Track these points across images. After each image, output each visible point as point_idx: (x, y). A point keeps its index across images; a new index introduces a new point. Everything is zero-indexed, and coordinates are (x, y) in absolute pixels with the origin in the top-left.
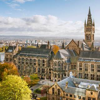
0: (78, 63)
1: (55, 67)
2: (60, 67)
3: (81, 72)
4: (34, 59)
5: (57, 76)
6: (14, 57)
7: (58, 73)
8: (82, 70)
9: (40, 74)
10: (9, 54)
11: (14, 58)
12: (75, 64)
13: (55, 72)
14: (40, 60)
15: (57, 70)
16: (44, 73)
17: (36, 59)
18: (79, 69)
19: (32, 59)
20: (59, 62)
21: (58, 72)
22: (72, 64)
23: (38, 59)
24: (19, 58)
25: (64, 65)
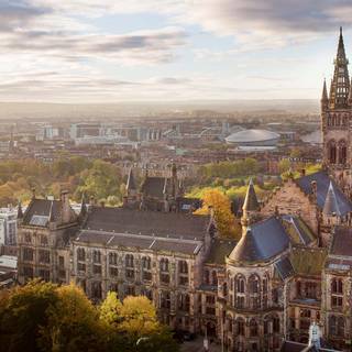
0: (328, 279)
1: (239, 295)
2: (255, 295)
3: (338, 314)
4: (143, 255)
5: (247, 330)
6: (57, 245)
7: (251, 316)
8: (341, 304)
9: (173, 317)
10: (35, 234)
11: (56, 247)
12: (309, 280)
13: (237, 316)
14: (167, 261)
15: (245, 304)
16: (188, 310)
17: (151, 256)
18: (329, 301)
19: (135, 255)
20: (252, 276)
21: (251, 312)
22: (299, 279)
23: (159, 258)
24: (79, 250)
25: (270, 284)
